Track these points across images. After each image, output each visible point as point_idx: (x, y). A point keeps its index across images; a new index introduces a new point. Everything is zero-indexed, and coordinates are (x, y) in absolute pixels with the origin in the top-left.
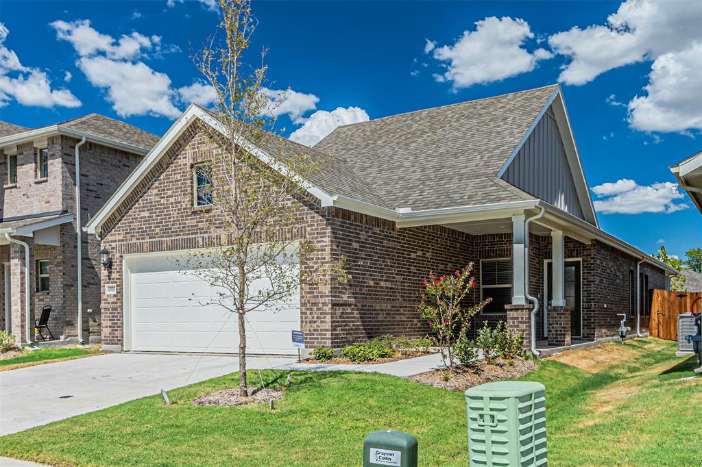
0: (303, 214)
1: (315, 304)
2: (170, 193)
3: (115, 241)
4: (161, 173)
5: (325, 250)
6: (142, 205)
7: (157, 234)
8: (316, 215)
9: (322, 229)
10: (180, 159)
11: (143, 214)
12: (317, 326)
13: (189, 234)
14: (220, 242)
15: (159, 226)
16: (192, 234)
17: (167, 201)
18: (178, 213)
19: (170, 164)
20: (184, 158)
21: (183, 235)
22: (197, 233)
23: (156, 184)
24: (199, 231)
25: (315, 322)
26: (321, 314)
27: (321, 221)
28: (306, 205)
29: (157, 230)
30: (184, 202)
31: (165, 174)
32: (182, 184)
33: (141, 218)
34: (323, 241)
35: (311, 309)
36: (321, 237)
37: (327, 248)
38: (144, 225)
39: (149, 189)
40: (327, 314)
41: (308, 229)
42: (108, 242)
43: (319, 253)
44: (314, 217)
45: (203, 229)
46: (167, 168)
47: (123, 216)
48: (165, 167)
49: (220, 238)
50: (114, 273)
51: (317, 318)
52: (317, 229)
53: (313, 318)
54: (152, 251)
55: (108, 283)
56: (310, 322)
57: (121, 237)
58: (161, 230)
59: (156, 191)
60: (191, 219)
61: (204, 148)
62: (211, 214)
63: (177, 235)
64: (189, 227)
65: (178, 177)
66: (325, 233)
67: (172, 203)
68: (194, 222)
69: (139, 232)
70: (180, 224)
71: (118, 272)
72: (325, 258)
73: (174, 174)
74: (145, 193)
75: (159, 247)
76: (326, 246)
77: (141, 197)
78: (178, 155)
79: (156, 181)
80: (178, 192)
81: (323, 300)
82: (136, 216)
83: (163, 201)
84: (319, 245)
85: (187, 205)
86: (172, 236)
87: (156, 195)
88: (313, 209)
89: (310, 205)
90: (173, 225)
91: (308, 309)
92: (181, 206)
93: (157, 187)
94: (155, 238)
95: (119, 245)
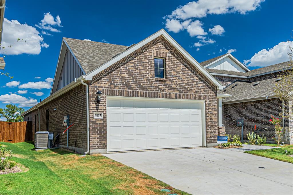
0: (207, 90)
1: (212, 126)
2: (141, 67)
3: (101, 87)
4: (136, 56)
5: (215, 105)
6: (122, 70)
7: (134, 87)
8: (212, 91)
9: (214, 97)
10: (148, 52)
11: (123, 75)
12: (213, 135)
13: (154, 91)
14: (171, 96)
15: (135, 84)
16: (155, 91)
17: (140, 71)
18: (147, 79)
19: (141, 53)
20: (150, 52)
21: (150, 90)
22: (158, 91)
23: (133, 61)
24: (159, 90)
25: (212, 133)
26: (214, 130)
27: (214, 94)
28: (208, 87)
29: (134, 85)
30: (150, 74)
31: (138, 57)
32: (149, 65)
33: (122, 77)
34: (214, 102)
35: (211, 128)
36: (214, 100)
37: (216, 105)
38: (124, 81)
39: (127, 62)
40: (216, 130)
41: (209, 96)
42: (96, 87)
43: (213, 106)
44: (211, 92)
45: (162, 89)
46: (140, 54)
47: (108, 74)
48: (138, 53)
49: (171, 95)
50: (101, 106)
51: (213, 131)
52: (212, 97)
53: (212, 131)
54: (130, 96)
55: (96, 112)
56: (210, 133)
57: (107, 86)
58: (136, 86)
59: (132, 65)
60: (155, 83)
61: (161, 51)
62: (166, 83)
63: (146, 90)
64: (154, 87)
65: (147, 61)
66: (215, 99)
67: (143, 73)
68: (157, 85)
69: (120, 85)
70: (148, 85)
71: (104, 106)
72: (215, 109)
73: (145, 59)
74: (124, 64)
75: (136, 95)
76: (216, 104)
77: (122, 66)
78: (146, 50)
79: (132, 59)
80: (146, 68)
81: (215, 124)
82: (118, 75)
83: (137, 71)
84: (213, 103)
85: (152, 76)
86: (143, 90)
87: (132, 67)
88: (211, 89)
89: (210, 87)
90: (144, 84)
91: (209, 128)
92: (149, 76)
93: (133, 63)
94: (132, 89)
95: (105, 90)
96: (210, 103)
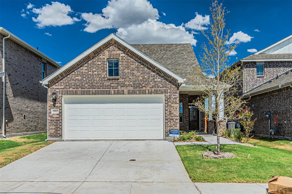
0: (167, 84)
1: (172, 119)
2: (94, 69)
3: (58, 89)
4: (89, 60)
5: (177, 99)
6: (76, 73)
7: (86, 87)
8: (172, 85)
9: (175, 91)
10: (101, 55)
11: (77, 78)
12: (173, 128)
13: (106, 88)
14: (124, 93)
15: (88, 84)
16: (107, 88)
17: (93, 73)
18: (99, 79)
19: (94, 57)
20: (103, 55)
21: (102, 88)
22: (111, 88)
23: (86, 65)
24: (112, 88)
25: (172, 126)
26: (175, 123)
27: (175, 87)
28: (168, 81)
29: (86, 85)
30: (103, 74)
31: (91, 61)
32: (102, 66)
33: (76, 79)
34: (176, 95)
35: (170, 121)
36: (175, 94)
37: (177, 98)
38: (78, 82)
39: (81, 67)
40: (178, 123)
41: (169, 91)
42: (54, 89)
43: (174, 100)
44: (172, 86)
45: (114, 87)
46: (92, 59)
47: (64, 78)
48: (91, 58)
49: (124, 91)
50: (58, 103)
51: (173, 125)
52: (173, 91)
53: (171, 125)
54: (83, 94)
55: (53, 108)
56: (170, 126)
57: (62, 87)
58: (88, 85)
59: (86, 68)
60: (107, 82)
61: (114, 53)
62: (119, 81)
63: (98, 89)
64: (106, 85)
65: (100, 63)
66: (177, 92)
67: (96, 74)
68: (109, 83)
69: (74, 86)
70: (100, 84)
71: (60, 103)
72: (176, 102)
73: (97, 62)
74: (78, 68)
75: (88, 93)
76: (177, 97)
77: (76, 70)
78: (99, 54)
79: (85, 63)
80: (99, 70)
81: (176, 118)
82: (73, 78)
83: (90, 73)
84: (174, 97)
85: (104, 76)
86: (95, 89)
87: (85, 70)
88: (171, 83)
89: (170, 81)
90: (96, 84)
91: (169, 121)
92: (101, 76)
93: (86, 66)
94: (85, 89)
95: (61, 90)
96: (169, 97)
